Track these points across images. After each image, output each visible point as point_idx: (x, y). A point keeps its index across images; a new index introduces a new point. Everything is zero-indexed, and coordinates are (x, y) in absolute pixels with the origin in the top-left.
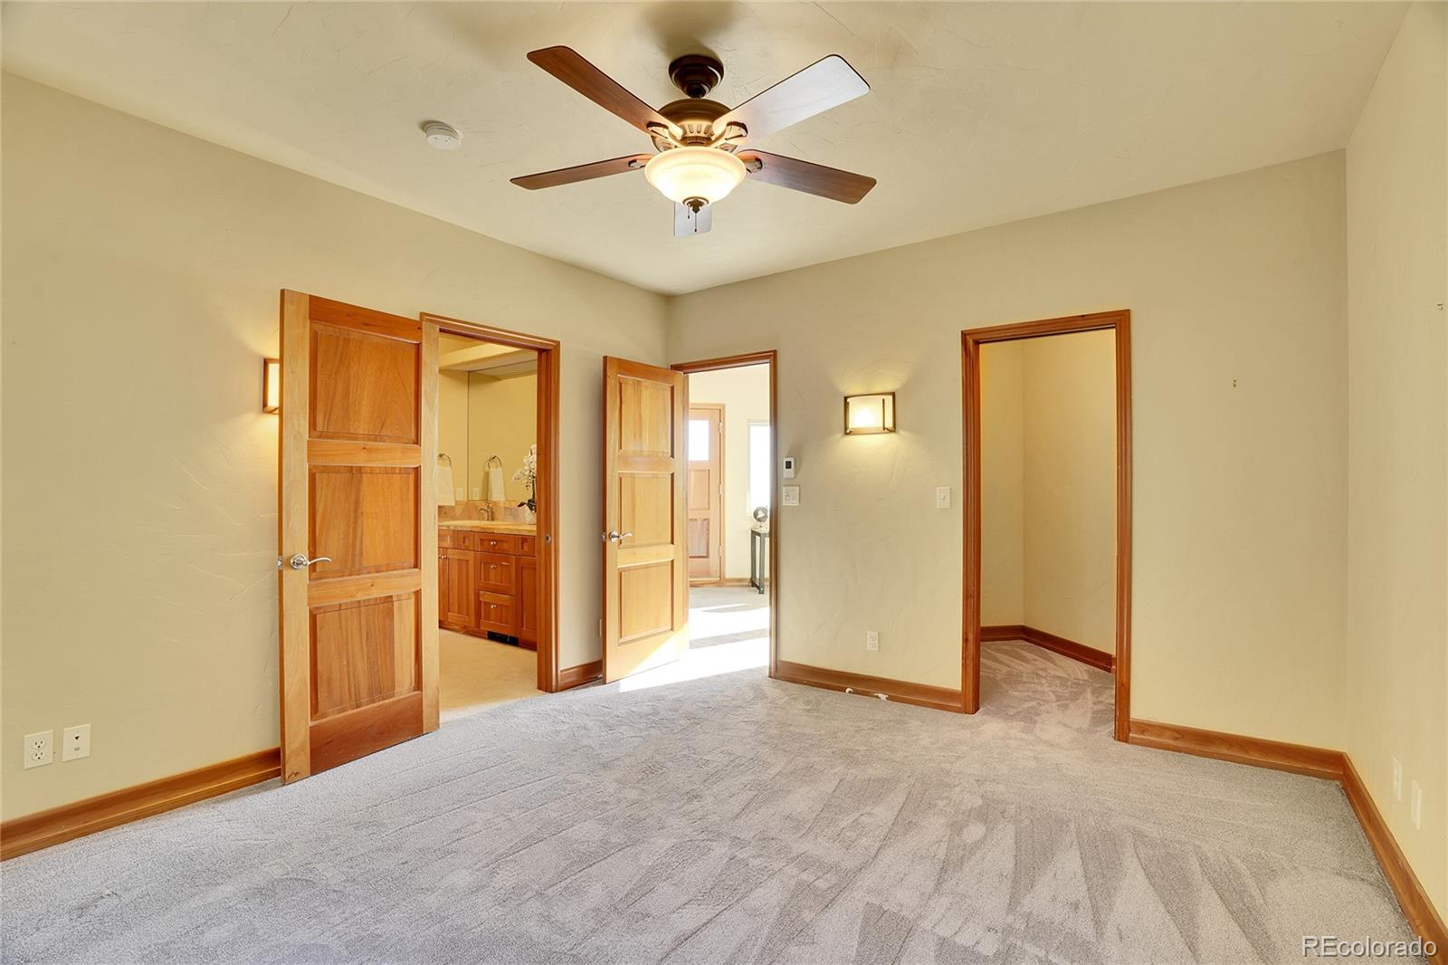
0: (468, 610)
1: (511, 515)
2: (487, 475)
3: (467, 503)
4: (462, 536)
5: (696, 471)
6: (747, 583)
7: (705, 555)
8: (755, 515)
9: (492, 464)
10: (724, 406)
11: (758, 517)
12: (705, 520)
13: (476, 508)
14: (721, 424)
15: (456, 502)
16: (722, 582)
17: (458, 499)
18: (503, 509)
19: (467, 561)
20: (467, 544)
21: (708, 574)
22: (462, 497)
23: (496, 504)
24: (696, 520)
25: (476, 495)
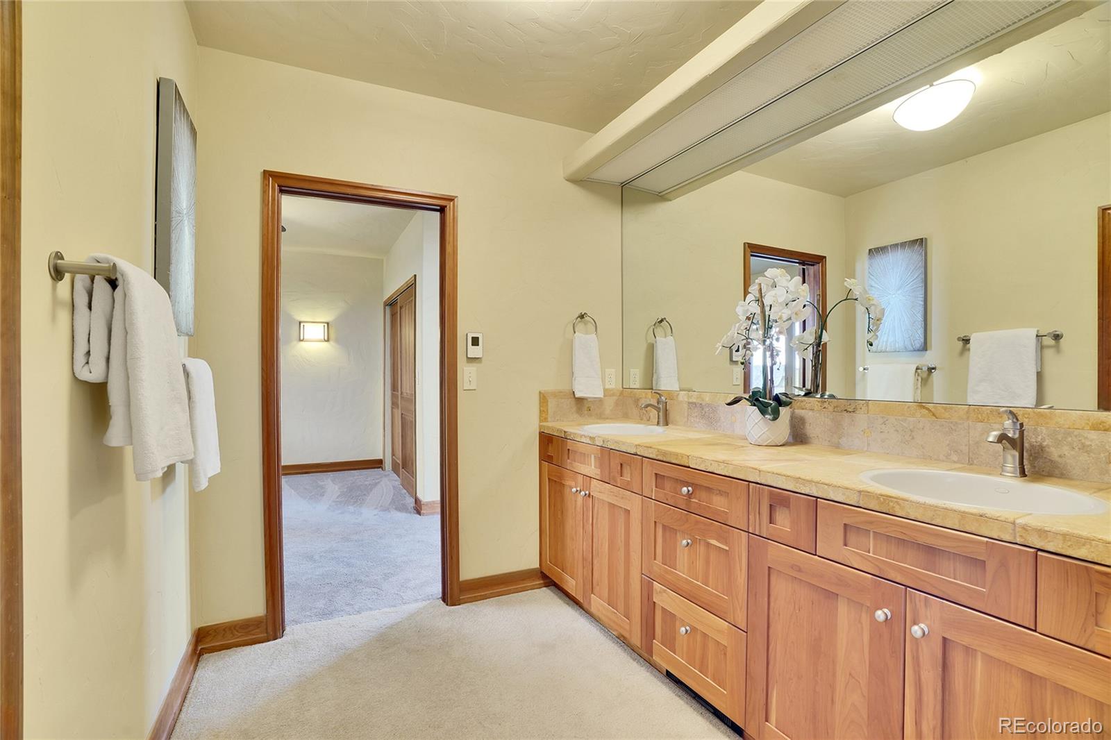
0: (627, 606)
1: (703, 416)
2: (651, 349)
3: (622, 393)
4: (618, 461)
9: (659, 331)
13: (637, 401)
15: (605, 390)
17: (607, 387)
18: (686, 406)
19: (627, 512)
20: (627, 477)
22: (614, 384)
23: (670, 395)
25: (636, 379)
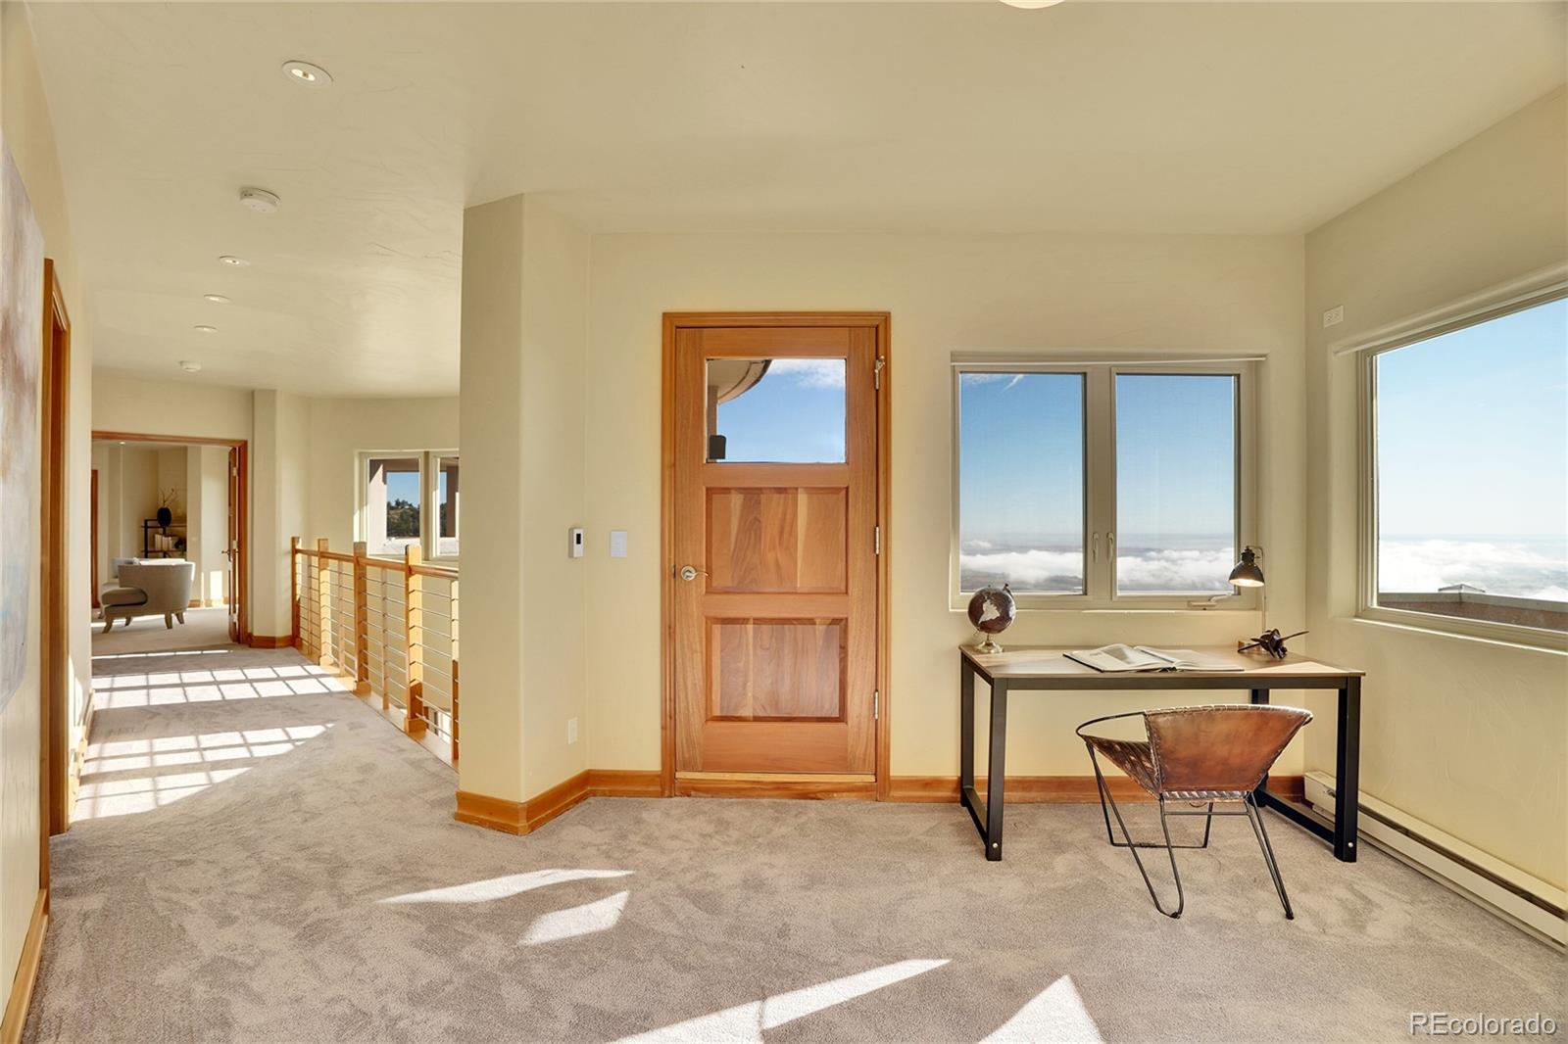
5: (812, 491)
6: (946, 793)
7: (836, 714)
8: (975, 610)
10: (886, 317)
11: (985, 617)
12: (835, 621)
14: (879, 365)
16: (882, 787)
21: (845, 765)
24: (811, 621)
